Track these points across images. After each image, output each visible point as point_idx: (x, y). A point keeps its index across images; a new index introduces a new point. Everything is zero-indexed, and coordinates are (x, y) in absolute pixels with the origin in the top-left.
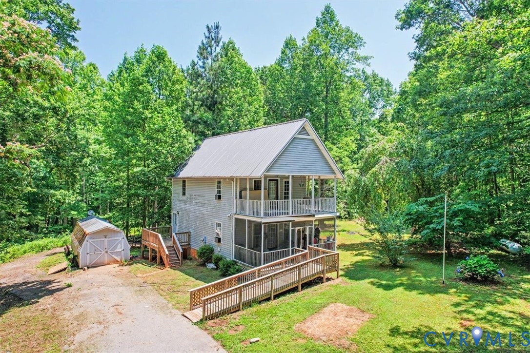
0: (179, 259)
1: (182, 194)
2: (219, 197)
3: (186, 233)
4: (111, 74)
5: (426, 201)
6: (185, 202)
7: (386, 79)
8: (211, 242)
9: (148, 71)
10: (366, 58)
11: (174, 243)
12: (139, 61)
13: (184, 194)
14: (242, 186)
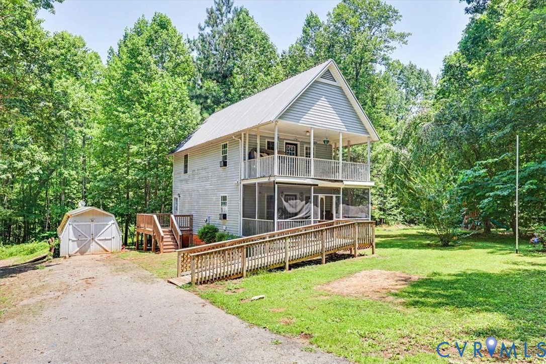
0: (178, 244)
1: (183, 172)
2: (225, 164)
3: (187, 216)
4: (110, 51)
5: (482, 163)
6: (186, 180)
7: (425, 71)
8: (215, 221)
9: (150, 41)
10: (402, 36)
11: (172, 227)
12: (139, 33)
13: (186, 172)
14: (252, 146)
